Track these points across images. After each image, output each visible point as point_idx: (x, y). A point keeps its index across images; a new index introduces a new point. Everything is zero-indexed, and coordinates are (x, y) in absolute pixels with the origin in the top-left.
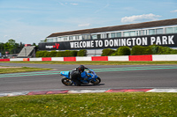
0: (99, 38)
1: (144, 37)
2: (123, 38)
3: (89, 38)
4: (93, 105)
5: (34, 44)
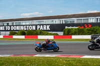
0: (8, 25)
1: (34, 25)
2: (22, 25)
3: (2, 25)
4: (2, 64)
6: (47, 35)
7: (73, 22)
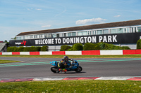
0: (58, 37)
3: (50, 36)
4: (52, 90)
5: (6, 41)
6: (113, 49)
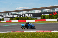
3: (5, 14)
4: (6, 37)
6: (31, 19)
7: (46, 12)
